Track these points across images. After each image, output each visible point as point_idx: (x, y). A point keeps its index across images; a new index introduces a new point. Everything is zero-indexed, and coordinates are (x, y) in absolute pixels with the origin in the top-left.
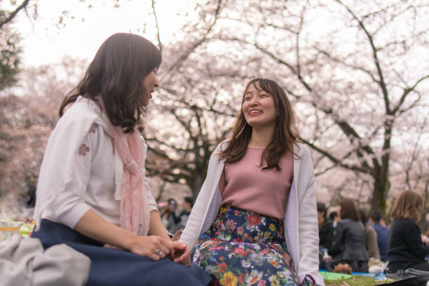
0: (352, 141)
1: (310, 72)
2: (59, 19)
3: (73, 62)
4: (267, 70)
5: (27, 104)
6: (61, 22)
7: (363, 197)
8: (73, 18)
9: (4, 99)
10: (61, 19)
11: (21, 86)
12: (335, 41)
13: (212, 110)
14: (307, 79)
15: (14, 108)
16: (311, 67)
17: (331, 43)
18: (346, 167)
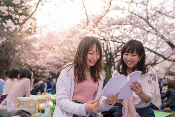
1: (153, 20)
4: (134, 20)
5: (40, 41)
9: (32, 39)
11: (37, 33)
13: (111, 41)
14: (152, 23)
15: (35, 43)
16: (154, 17)
17: (162, 7)
18: (171, 60)
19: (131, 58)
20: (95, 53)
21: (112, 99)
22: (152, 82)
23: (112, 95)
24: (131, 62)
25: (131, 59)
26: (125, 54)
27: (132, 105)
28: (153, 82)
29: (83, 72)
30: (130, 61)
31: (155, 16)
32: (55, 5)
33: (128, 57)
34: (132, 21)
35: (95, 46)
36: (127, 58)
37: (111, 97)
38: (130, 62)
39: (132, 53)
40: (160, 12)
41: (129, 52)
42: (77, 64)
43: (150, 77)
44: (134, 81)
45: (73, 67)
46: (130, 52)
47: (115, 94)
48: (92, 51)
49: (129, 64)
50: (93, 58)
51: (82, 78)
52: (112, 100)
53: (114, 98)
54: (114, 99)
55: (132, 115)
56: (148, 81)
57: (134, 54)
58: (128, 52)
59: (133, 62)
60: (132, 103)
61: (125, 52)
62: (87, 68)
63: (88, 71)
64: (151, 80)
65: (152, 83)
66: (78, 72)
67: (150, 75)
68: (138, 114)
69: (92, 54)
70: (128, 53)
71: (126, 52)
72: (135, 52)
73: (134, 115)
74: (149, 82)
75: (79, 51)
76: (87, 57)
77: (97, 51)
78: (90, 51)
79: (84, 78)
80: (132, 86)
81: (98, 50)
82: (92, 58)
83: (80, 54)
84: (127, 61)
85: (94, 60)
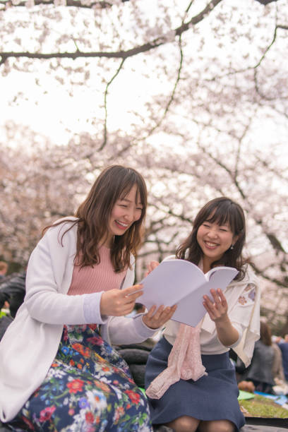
0: (277, 254)
1: (247, 178)
2: (14, 99)
3: (16, 127)
6: (15, 101)
7: (280, 309)
8: (27, 99)
10: (15, 99)
12: (277, 153)
14: (243, 185)
16: (250, 173)
17: (272, 154)
18: (267, 278)
19: (217, 235)
20: (133, 205)
21: (159, 314)
22: (246, 302)
23: (161, 307)
24: (214, 245)
25: (216, 237)
26: (205, 225)
27: (194, 346)
28: (250, 302)
29: (96, 243)
30: (212, 241)
31: (252, 169)
32: (37, 82)
33: (210, 232)
34: (200, 169)
35: (134, 190)
36: (207, 234)
37: (158, 311)
38: (212, 245)
39: (220, 224)
40: (265, 164)
41: (214, 221)
42: (86, 225)
43: (246, 290)
44: (215, 288)
45: (76, 228)
46: (217, 221)
47: (168, 305)
48: (126, 200)
49: (210, 249)
50: (126, 217)
51: (91, 257)
52: (157, 318)
53: (164, 314)
54: (162, 316)
55: (191, 368)
56: (240, 297)
57: (223, 228)
58: (212, 221)
59: (218, 245)
60: (195, 341)
61: (205, 220)
62: (105, 237)
63: (105, 244)
64: (246, 297)
65: (245, 304)
66: (84, 242)
67: (246, 286)
68: (204, 369)
69: (126, 206)
70: (212, 223)
71: (208, 221)
72: (228, 224)
73: (196, 371)
74: (242, 300)
75: (95, 195)
76: (113, 212)
77: (136, 203)
78: (122, 199)
79: (95, 257)
80: (207, 297)
81: (139, 201)
82: (124, 216)
83: (96, 201)
84: (205, 241)
85: (127, 221)
